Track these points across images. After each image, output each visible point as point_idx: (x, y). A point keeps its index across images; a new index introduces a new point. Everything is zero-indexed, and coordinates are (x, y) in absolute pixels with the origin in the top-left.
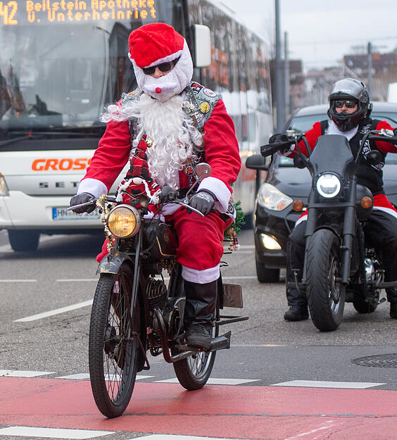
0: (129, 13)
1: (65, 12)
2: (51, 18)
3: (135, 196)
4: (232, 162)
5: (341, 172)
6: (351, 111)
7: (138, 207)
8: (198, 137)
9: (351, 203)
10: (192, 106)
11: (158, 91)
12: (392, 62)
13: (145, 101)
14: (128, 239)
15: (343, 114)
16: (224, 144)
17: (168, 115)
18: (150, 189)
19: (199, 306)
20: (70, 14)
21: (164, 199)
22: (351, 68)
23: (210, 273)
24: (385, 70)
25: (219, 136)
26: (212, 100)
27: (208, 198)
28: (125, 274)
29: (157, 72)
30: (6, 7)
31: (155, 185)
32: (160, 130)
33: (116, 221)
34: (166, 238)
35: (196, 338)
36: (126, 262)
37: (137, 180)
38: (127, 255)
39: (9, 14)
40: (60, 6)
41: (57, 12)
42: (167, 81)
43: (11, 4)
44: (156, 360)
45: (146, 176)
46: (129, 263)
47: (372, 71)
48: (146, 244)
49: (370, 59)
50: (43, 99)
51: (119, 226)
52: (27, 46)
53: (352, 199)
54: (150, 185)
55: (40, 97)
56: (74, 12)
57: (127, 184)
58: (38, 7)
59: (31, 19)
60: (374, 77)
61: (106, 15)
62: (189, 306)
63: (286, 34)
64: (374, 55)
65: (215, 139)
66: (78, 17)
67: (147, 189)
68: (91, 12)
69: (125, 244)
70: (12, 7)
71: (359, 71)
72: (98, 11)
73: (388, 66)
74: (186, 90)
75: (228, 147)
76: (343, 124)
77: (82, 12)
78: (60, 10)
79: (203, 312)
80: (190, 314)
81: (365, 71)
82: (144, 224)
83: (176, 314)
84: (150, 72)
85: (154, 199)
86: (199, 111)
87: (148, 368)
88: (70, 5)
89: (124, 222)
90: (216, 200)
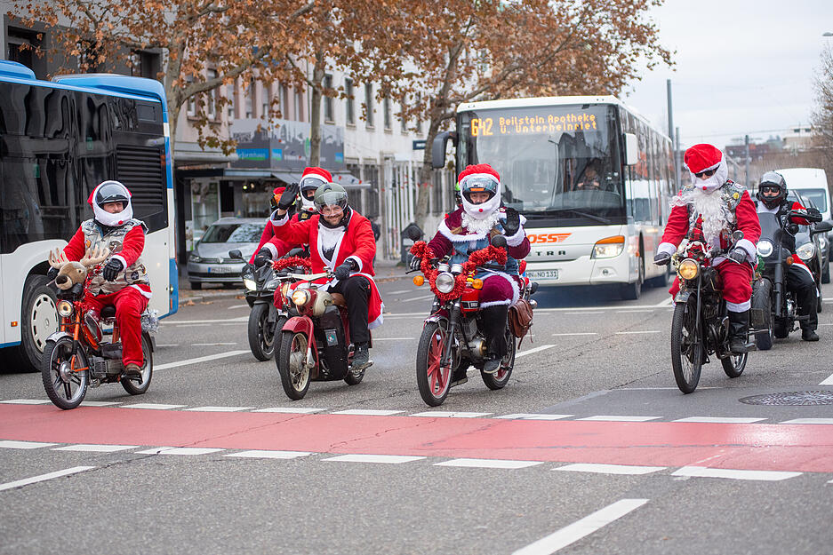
0: (576, 125)
1: (529, 126)
2: (518, 131)
3: (695, 253)
4: (756, 230)
5: (772, 238)
6: (775, 194)
7: (698, 260)
8: (731, 216)
9: (779, 261)
10: (727, 195)
11: (705, 188)
12: (766, 152)
13: (696, 193)
14: (692, 280)
15: (770, 196)
16: (750, 219)
17: (712, 202)
18: (705, 248)
19: (738, 326)
20: (532, 127)
21: (714, 255)
22: (732, 156)
23: (744, 305)
24: (760, 157)
25: (746, 214)
26: (741, 191)
27: (742, 253)
28: (692, 303)
29: (704, 176)
30: (484, 123)
31: (708, 245)
32: (707, 211)
33: (684, 269)
34: (716, 279)
35: (737, 347)
36: (692, 295)
37: (697, 243)
38: (692, 291)
39: (487, 128)
40: (525, 121)
41: (522, 126)
42: (711, 182)
43: (488, 120)
44: (713, 358)
45: (702, 240)
46: (694, 295)
47: (750, 159)
48: (704, 284)
49: (747, 148)
50: (511, 189)
51: (686, 272)
52: (497, 150)
53: (780, 258)
54: (705, 246)
55: (508, 187)
56: (535, 125)
57: (690, 246)
58: (508, 122)
59: (503, 131)
60: (751, 163)
61: (559, 127)
62: (731, 327)
63: (677, 129)
64: (750, 145)
65: (745, 217)
66: (538, 129)
67: (703, 249)
68: (548, 125)
69: (691, 284)
70: (489, 123)
71: (739, 159)
72: (552, 124)
73: (762, 155)
74: (724, 185)
75: (752, 221)
76: (770, 204)
77: (541, 125)
78: (525, 124)
79: (740, 330)
80: (732, 331)
81: (744, 159)
82: (702, 271)
83: (723, 327)
84: (699, 176)
85: (708, 255)
86: (733, 198)
87: (709, 362)
88: (532, 120)
89: (690, 270)
90: (748, 254)
